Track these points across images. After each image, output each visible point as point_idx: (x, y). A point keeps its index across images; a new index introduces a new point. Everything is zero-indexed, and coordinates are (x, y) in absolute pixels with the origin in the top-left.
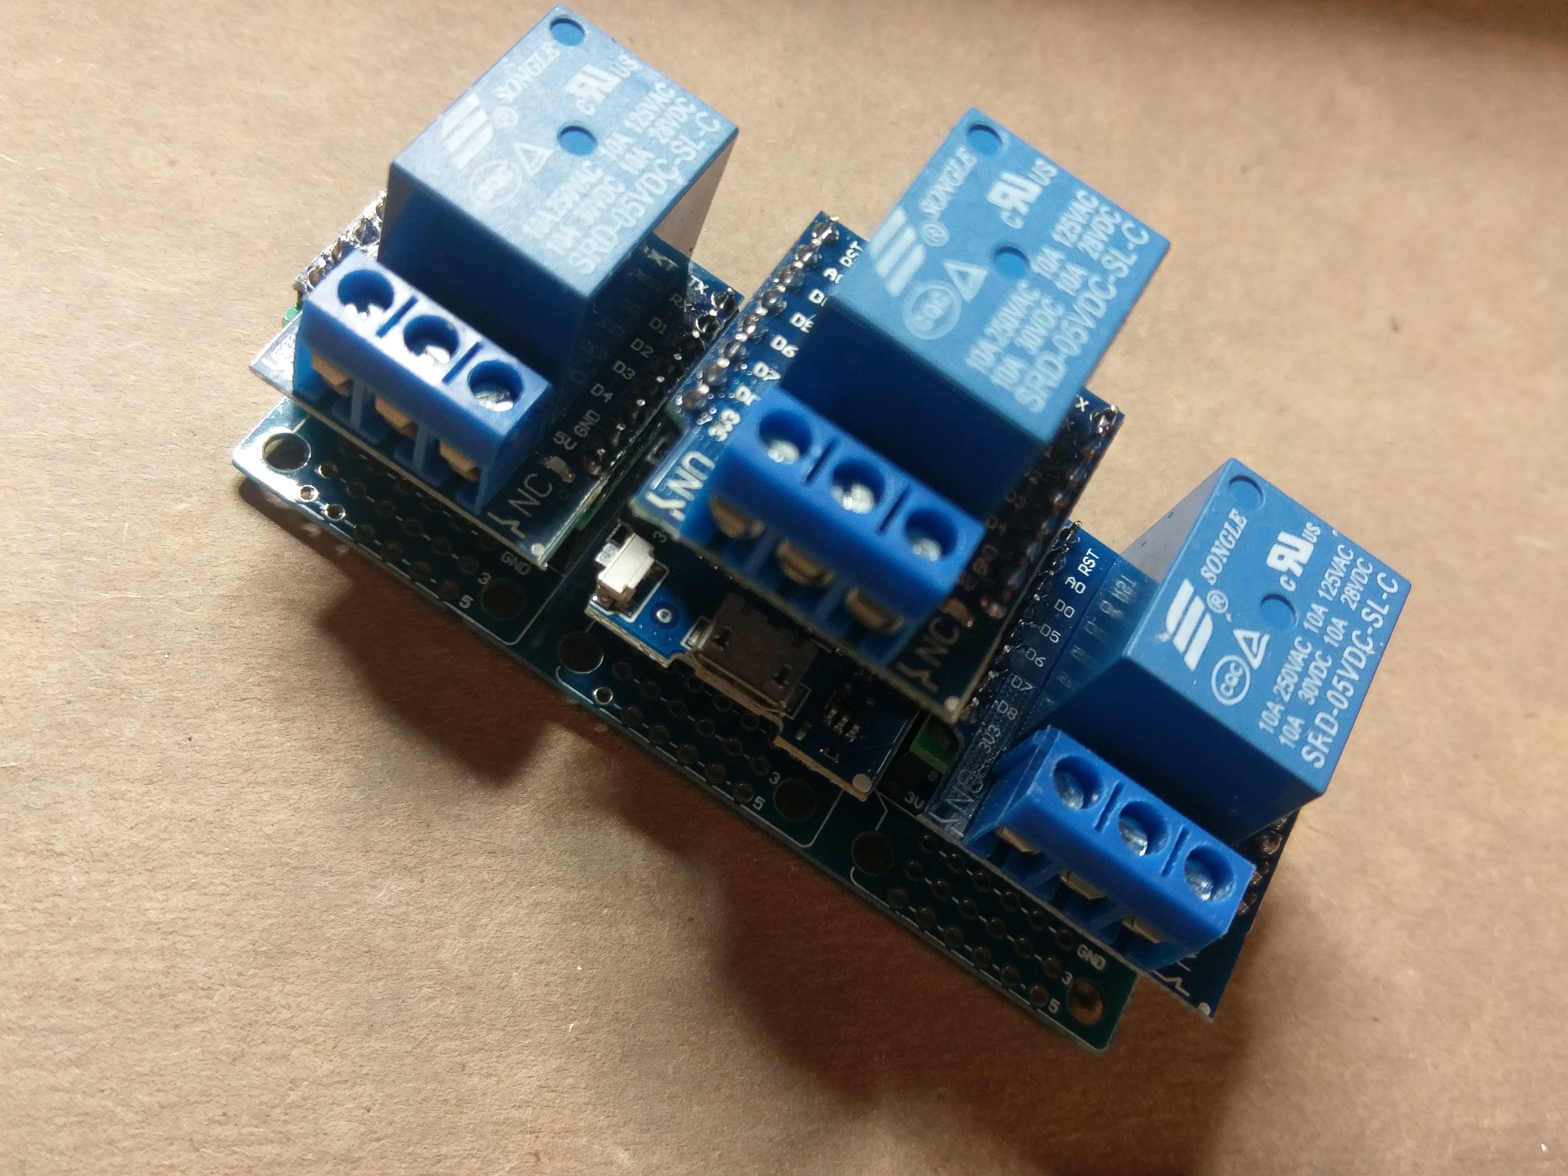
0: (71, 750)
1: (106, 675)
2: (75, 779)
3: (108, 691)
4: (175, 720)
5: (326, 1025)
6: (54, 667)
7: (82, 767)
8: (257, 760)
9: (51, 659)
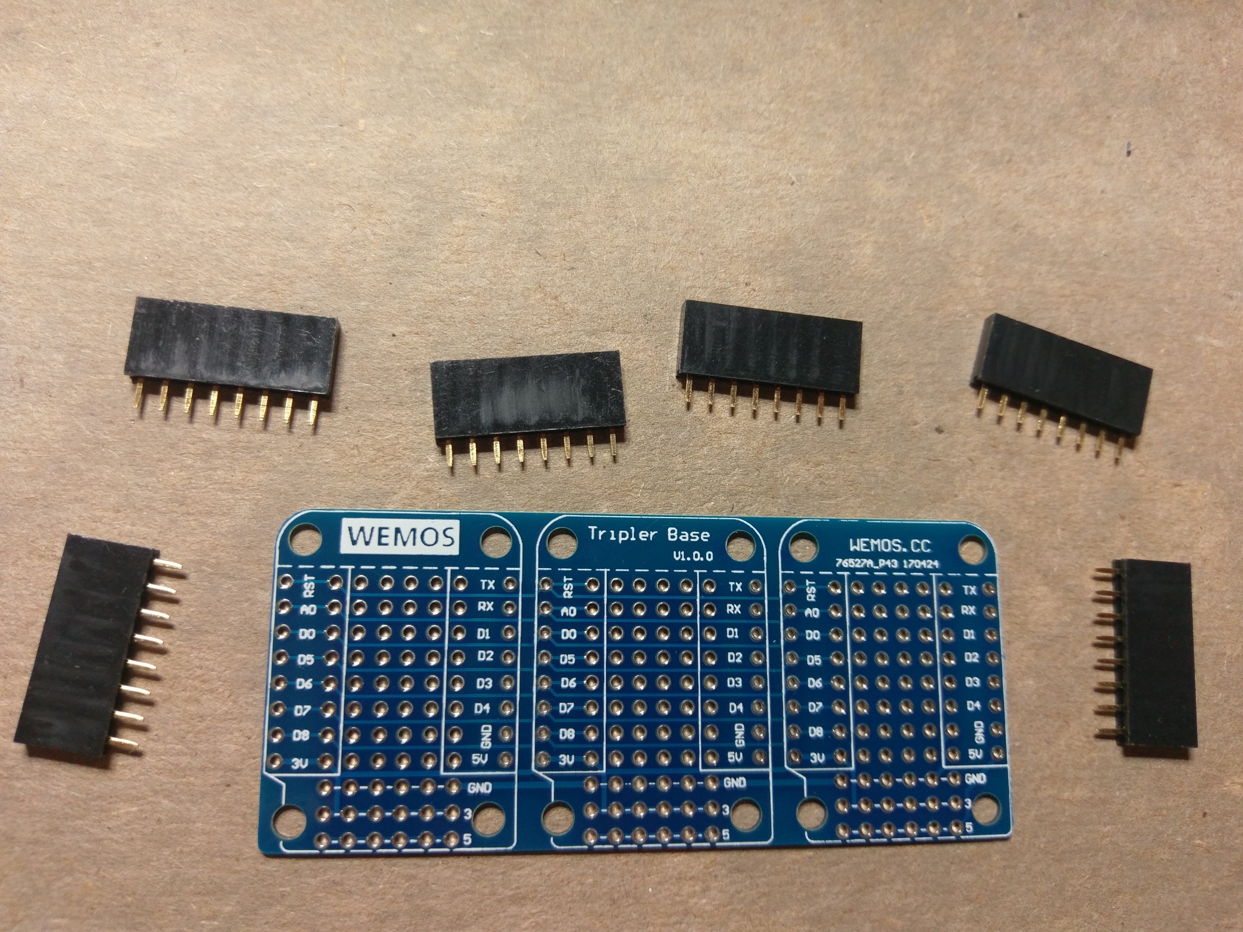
0: (70, 487)
1: (92, 435)
2: (71, 506)
3: (93, 446)
4: (136, 468)
5: (224, 681)
6: (60, 428)
7: (77, 500)
8: (190, 497)
9: (58, 423)
